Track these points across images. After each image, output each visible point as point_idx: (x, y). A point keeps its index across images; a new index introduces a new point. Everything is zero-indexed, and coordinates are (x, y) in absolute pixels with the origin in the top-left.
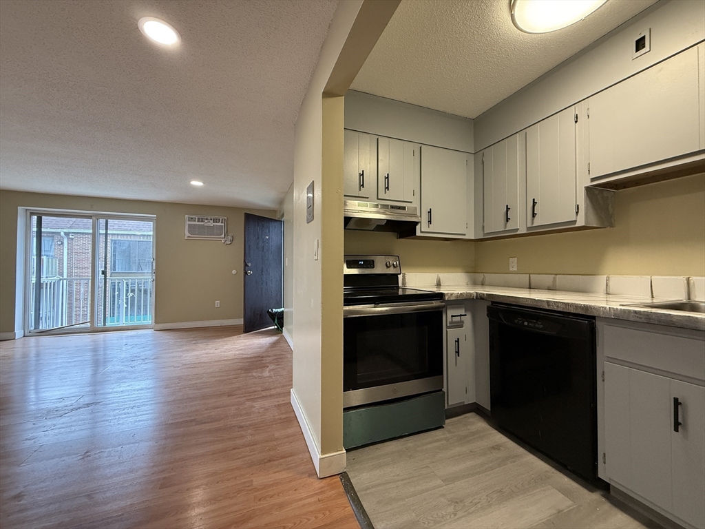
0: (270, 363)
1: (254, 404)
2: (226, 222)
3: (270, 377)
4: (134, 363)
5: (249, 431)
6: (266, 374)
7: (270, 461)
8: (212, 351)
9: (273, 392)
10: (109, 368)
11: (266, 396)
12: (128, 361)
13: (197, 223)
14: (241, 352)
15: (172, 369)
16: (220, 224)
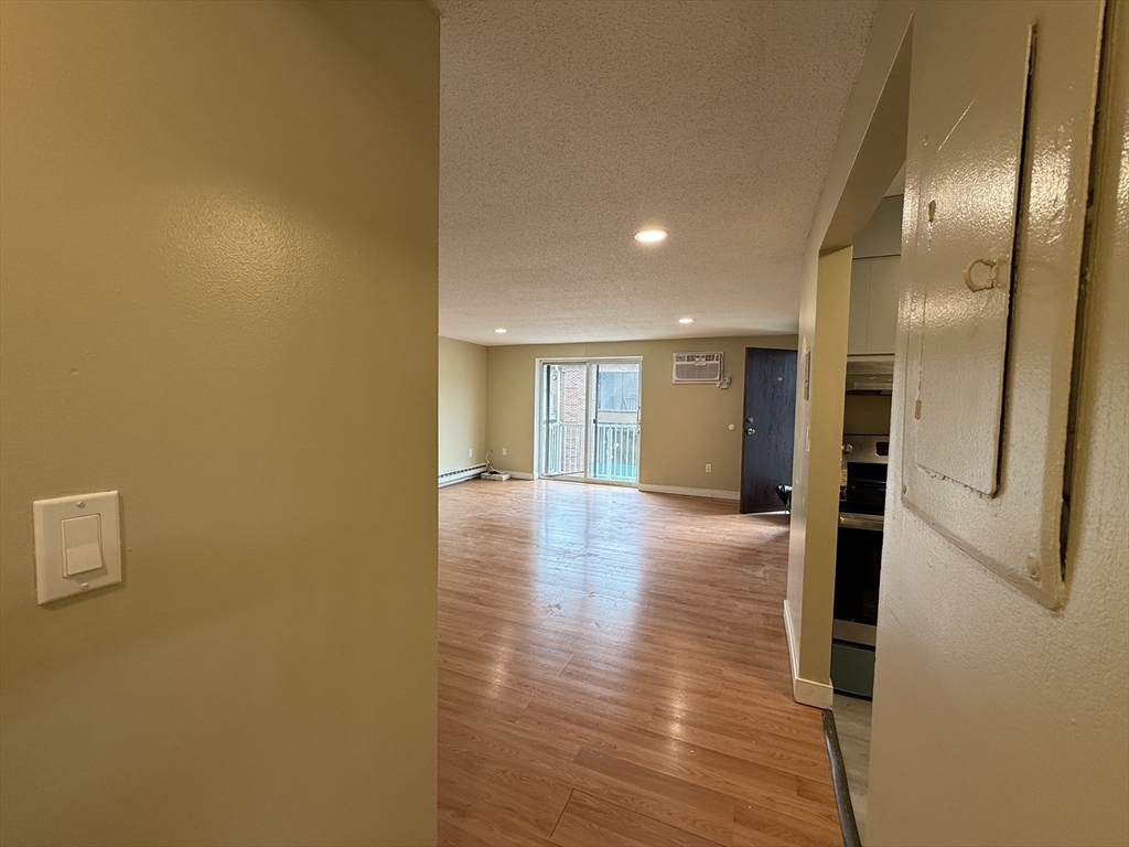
0: (768, 561)
1: (738, 603)
2: (722, 359)
3: (765, 580)
4: (622, 525)
5: (727, 628)
6: (760, 573)
7: (743, 663)
8: (697, 529)
9: (762, 597)
10: (601, 524)
11: (754, 600)
12: (617, 521)
13: (686, 363)
14: (733, 538)
15: (655, 539)
16: (714, 362)
